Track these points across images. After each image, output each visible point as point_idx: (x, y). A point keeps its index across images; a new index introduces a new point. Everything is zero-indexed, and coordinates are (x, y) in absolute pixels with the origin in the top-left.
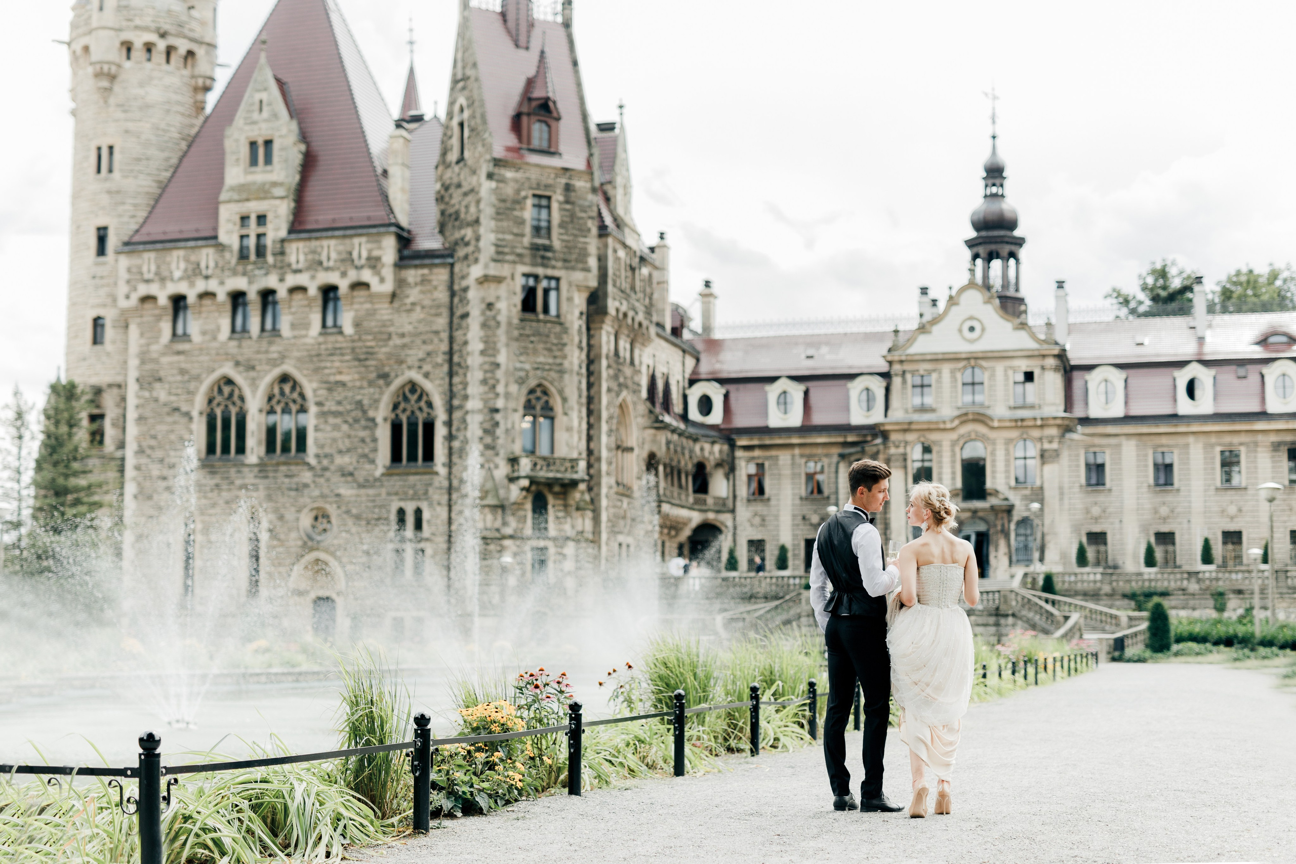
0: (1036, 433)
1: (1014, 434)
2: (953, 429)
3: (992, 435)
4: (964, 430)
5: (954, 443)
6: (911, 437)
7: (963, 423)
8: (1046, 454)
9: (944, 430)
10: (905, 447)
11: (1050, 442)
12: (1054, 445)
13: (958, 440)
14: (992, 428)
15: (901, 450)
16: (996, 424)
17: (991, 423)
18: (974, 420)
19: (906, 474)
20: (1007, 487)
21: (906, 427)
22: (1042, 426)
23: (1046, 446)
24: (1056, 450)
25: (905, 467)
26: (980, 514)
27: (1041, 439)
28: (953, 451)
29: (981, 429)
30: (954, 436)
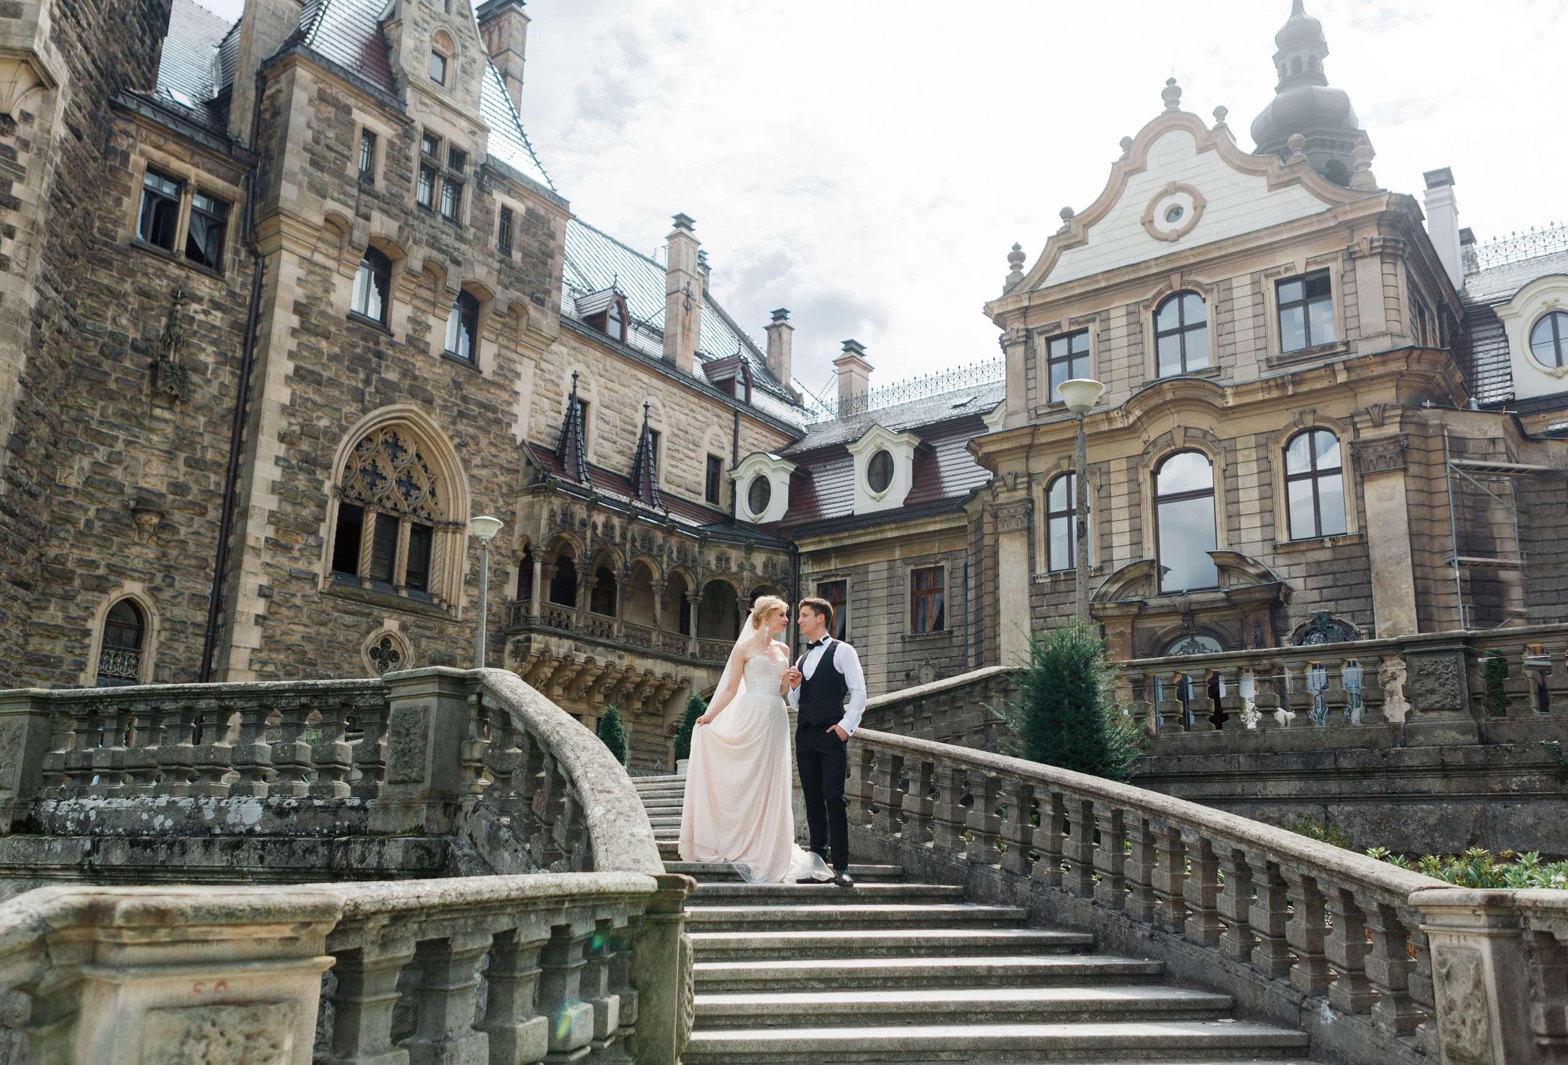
0: (1338, 409)
1: (1280, 420)
2: (1131, 430)
3: (1226, 429)
4: (1154, 431)
5: (1135, 463)
6: (1041, 465)
7: (1152, 413)
8: (1369, 454)
9: (1113, 435)
10: (1029, 488)
11: (1378, 424)
12: (1393, 429)
13: (1145, 453)
14: (1226, 412)
15: (1021, 494)
16: (1231, 402)
17: (1219, 403)
18: (1177, 403)
19: (1031, 545)
20: (1268, 549)
21: (1026, 441)
22: (1350, 387)
23: (1367, 434)
24: (1394, 439)
25: (1030, 530)
26: (1203, 619)
27: (1351, 421)
28: (1134, 482)
29: (1200, 421)
30: (1135, 447)
